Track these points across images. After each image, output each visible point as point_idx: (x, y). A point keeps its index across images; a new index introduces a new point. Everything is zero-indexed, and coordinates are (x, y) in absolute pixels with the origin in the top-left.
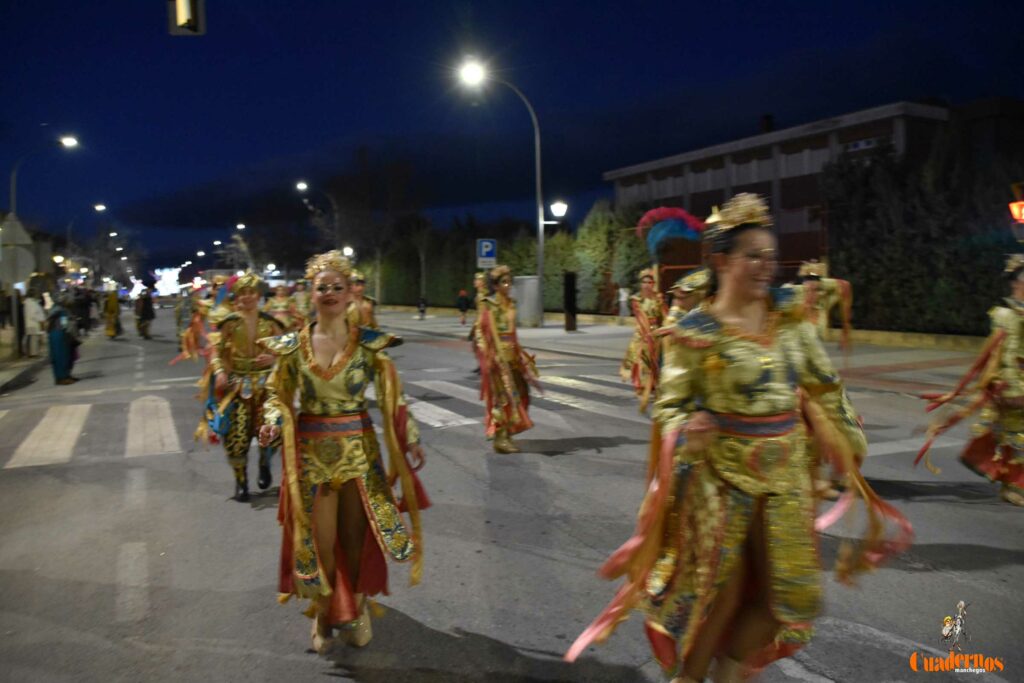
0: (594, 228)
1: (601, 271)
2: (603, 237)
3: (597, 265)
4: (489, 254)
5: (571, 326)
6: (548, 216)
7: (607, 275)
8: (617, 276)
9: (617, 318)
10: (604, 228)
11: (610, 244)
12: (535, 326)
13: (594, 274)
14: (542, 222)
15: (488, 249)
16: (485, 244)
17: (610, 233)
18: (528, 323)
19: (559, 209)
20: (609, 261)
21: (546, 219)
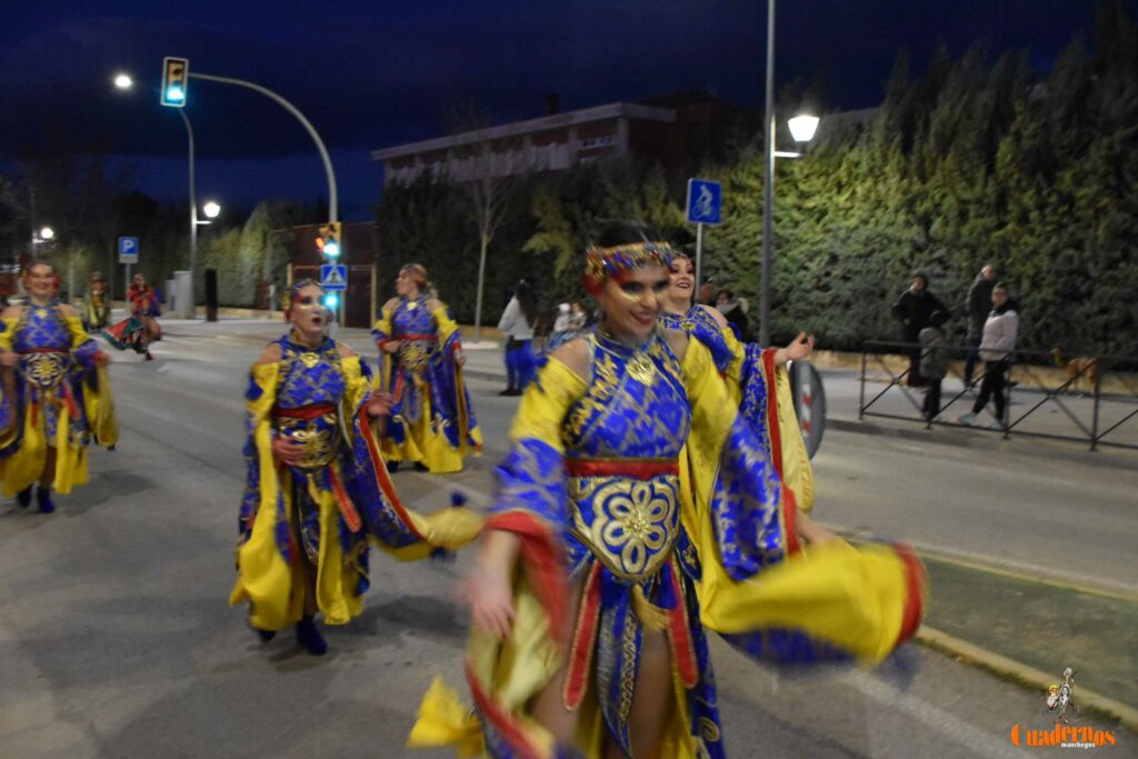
0: (253, 229)
1: (257, 269)
2: (260, 236)
3: (255, 263)
4: (131, 251)
5: (212, 317)
6: (201, 216)
7: (260, 271)
8: (267, 274)
9: (268, 312)
10: (260, 228)
11: (265, 243)
12: (189, 318)
13: (252, 271)
14: (195, 222)
15: (131, 246)
16: (126, 242)
17: (265, 234)
18: (182, 314)
19: (212, 210)
20: (262, 258)
21: (199, 218)
